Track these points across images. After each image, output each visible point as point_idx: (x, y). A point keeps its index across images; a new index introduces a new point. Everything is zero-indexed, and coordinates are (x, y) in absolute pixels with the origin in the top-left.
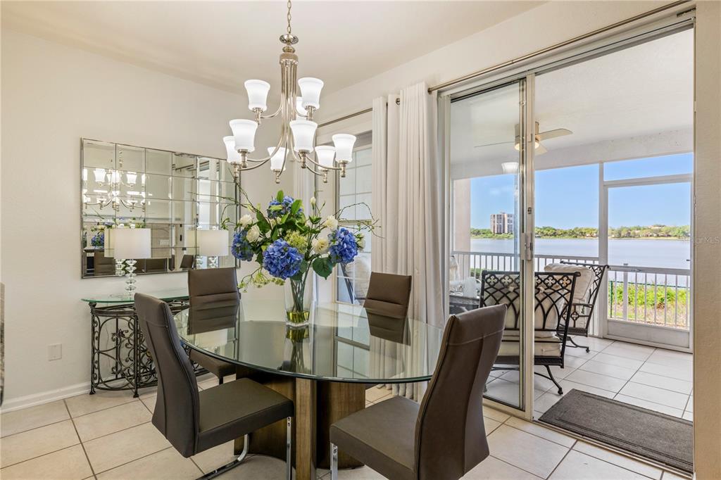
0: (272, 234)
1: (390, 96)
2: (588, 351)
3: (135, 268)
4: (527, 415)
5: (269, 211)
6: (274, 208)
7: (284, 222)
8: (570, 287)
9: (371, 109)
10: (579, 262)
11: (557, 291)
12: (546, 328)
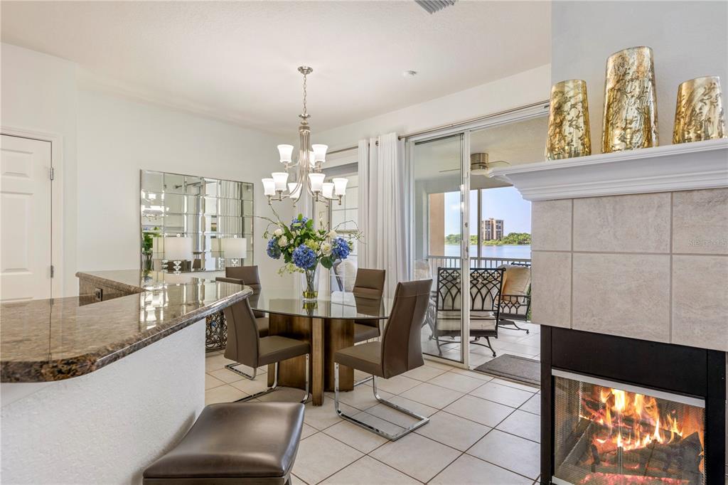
0: (294, 242)
1: (371, 139)
2: (528, 332)
3: (180, 267)
4: (464, 366)
5: (291, 227)
6: (296, 225)
7: (303, 234)
8: (499, 279)
9: (357, 147)
10: (522, 263)
11: (491, 282)
12: (484, 309)
